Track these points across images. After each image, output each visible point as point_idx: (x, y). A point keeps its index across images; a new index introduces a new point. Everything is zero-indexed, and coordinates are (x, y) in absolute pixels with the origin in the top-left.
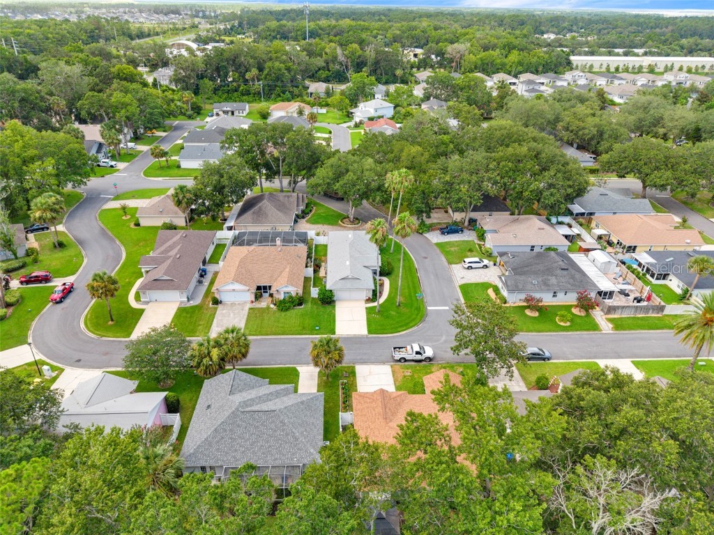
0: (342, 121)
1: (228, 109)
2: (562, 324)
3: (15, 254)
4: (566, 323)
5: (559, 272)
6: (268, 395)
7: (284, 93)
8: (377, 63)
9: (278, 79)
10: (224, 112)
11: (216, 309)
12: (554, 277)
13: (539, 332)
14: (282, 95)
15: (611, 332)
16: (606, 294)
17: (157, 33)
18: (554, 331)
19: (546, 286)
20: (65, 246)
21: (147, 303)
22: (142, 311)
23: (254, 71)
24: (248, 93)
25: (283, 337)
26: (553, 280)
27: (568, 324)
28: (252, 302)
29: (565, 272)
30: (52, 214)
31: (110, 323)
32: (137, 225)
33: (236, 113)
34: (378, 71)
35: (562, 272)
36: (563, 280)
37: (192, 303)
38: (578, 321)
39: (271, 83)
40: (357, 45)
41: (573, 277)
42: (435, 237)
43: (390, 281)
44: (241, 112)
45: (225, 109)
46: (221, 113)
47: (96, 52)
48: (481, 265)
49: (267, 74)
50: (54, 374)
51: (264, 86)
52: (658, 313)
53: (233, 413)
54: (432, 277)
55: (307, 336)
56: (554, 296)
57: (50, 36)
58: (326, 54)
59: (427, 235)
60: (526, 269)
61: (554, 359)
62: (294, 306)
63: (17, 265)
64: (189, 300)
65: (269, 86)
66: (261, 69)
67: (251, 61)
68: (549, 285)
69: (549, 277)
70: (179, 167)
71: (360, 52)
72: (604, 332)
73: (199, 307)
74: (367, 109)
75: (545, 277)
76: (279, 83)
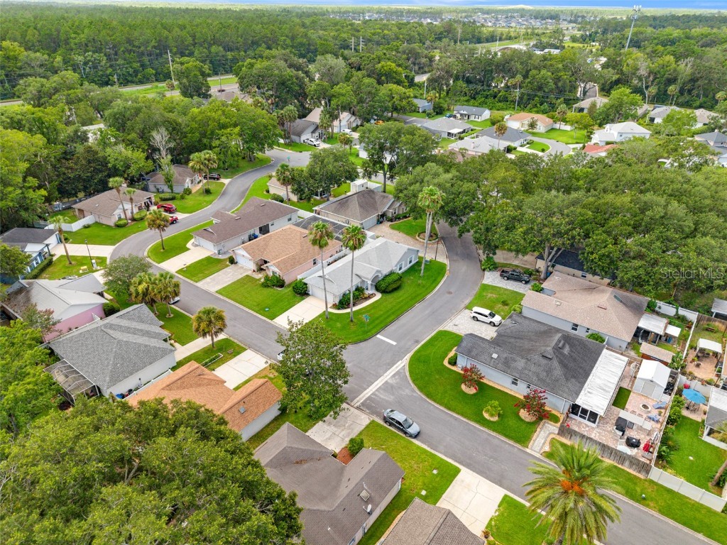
0: (575, 141)
1: (465, 112)
2: (486, 416)
3: (172, 190)
4: (492, 415)
5: (537, 358)
6: (138, 330)
7: (541, 104)
8: (693, 80)
9: (540, 88)
10: (461, 115)
11: (228, 266)
12: (524, 361)
13: (449, 409)
14: (538, 105)
15: (538, 455)
16: (584, 411)
17: (510, 37)
18: (465, 417)
19: (505, 366)
20: (211, 193)
21: (196, 246)
22: (188, 249)
23: (519, 78)
24: (505, 100)
25: (237, 305)
26: (521, 363)
27: (495, 419)
28: (254, 271)
29: (544, 361)
30: (201, 166)
31: (162, 250)
32: (268, 191)
33: (472, 118)
34: (695, 92)
35: (541, 359)
36: (533, 368)
37: (221, 257)
38: (512, 422)
39: (530, 92)
40: (672, 57)
41: (549, 371)
42: (492, 278)
43: (381, 298)
44: (477, 117)
45: (462, 112)
46: (458, 115)
47: (407, 51)
48: (489, 320)
49: (530, 82)
50: (99, 268)
51: (523, 94)
52: (639, 472)
53: (97, 327)
54: (427, 312)
55: (252, 312)
56: (513, 383)
57: (401, 36)
58: (628, 65)
59: (487, 274)
60: (512, 340)
61: (420, 441)
62: (274, 285)
63: (168, 197)
64: (219, 254)
65: (529, 95)
66: (525, 76)
67: (519, 66)
68: (509, 367)
69: (518, 358)
70: (358, 155)
71: (674, 65)
72: (528, 450)
73: (219, 261)
74: (612, 132)
75: (514, 356)
76: (540, 94)
